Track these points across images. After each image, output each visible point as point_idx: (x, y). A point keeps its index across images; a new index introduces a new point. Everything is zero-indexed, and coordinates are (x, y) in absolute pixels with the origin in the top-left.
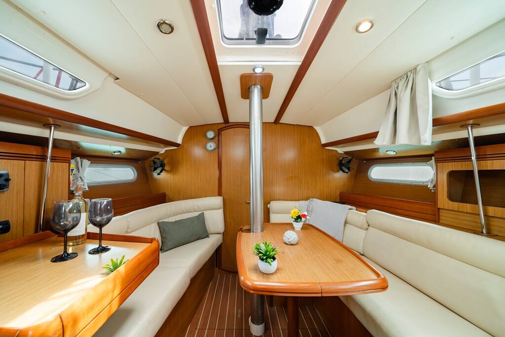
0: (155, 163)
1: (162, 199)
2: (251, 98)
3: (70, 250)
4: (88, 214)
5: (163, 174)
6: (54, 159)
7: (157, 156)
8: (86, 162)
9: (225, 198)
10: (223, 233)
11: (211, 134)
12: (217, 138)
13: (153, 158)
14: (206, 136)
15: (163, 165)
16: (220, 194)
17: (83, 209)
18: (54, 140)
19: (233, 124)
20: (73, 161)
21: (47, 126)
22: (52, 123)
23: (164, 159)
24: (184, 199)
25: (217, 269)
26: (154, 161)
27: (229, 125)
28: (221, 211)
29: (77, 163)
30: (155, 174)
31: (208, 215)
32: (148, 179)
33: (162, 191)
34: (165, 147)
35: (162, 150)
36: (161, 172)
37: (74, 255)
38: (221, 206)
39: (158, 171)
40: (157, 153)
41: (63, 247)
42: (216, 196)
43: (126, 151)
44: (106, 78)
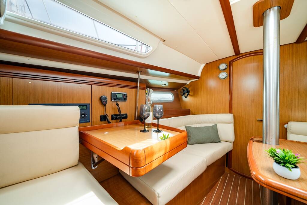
0: (183, 90)
1: (187, 112)
2: (266, 24)
3: (146, 129)
4: (153, 112)
5: (189, 97)
6: (140, 88)
7: (185, 86)
8: (151, 90)
9: (235, 115)
10: (233, 142)
11: (223, 66)
12: (228, 68)
13: (182, 88)
14: (219, 68)
15: (188, 92)
16: (230, 112)
17: (151, 110)
18: (140, 79)
19: (244, 54)
20: (146, 90)
21: (137, 72)
22: (139, 70)
23: (189, 87)
24: (202, 114)
25: (227, 169)
26: (183, 89)
27: (240, 56)
28: (231, 126)
29: (148, 90)
30: (184, 97)
31: (220, 127)
32: (180, 101)
33: (188, 108)
34: (190, 80)
35: (188, 82)
36: (187, 96)
37: (148, 131)
38: (231, 121)
39: (186, 95)
40: (185, 84)
41: (144, 128)
42: (227, 113)
43: (169, 84)
44: (159, 42)
